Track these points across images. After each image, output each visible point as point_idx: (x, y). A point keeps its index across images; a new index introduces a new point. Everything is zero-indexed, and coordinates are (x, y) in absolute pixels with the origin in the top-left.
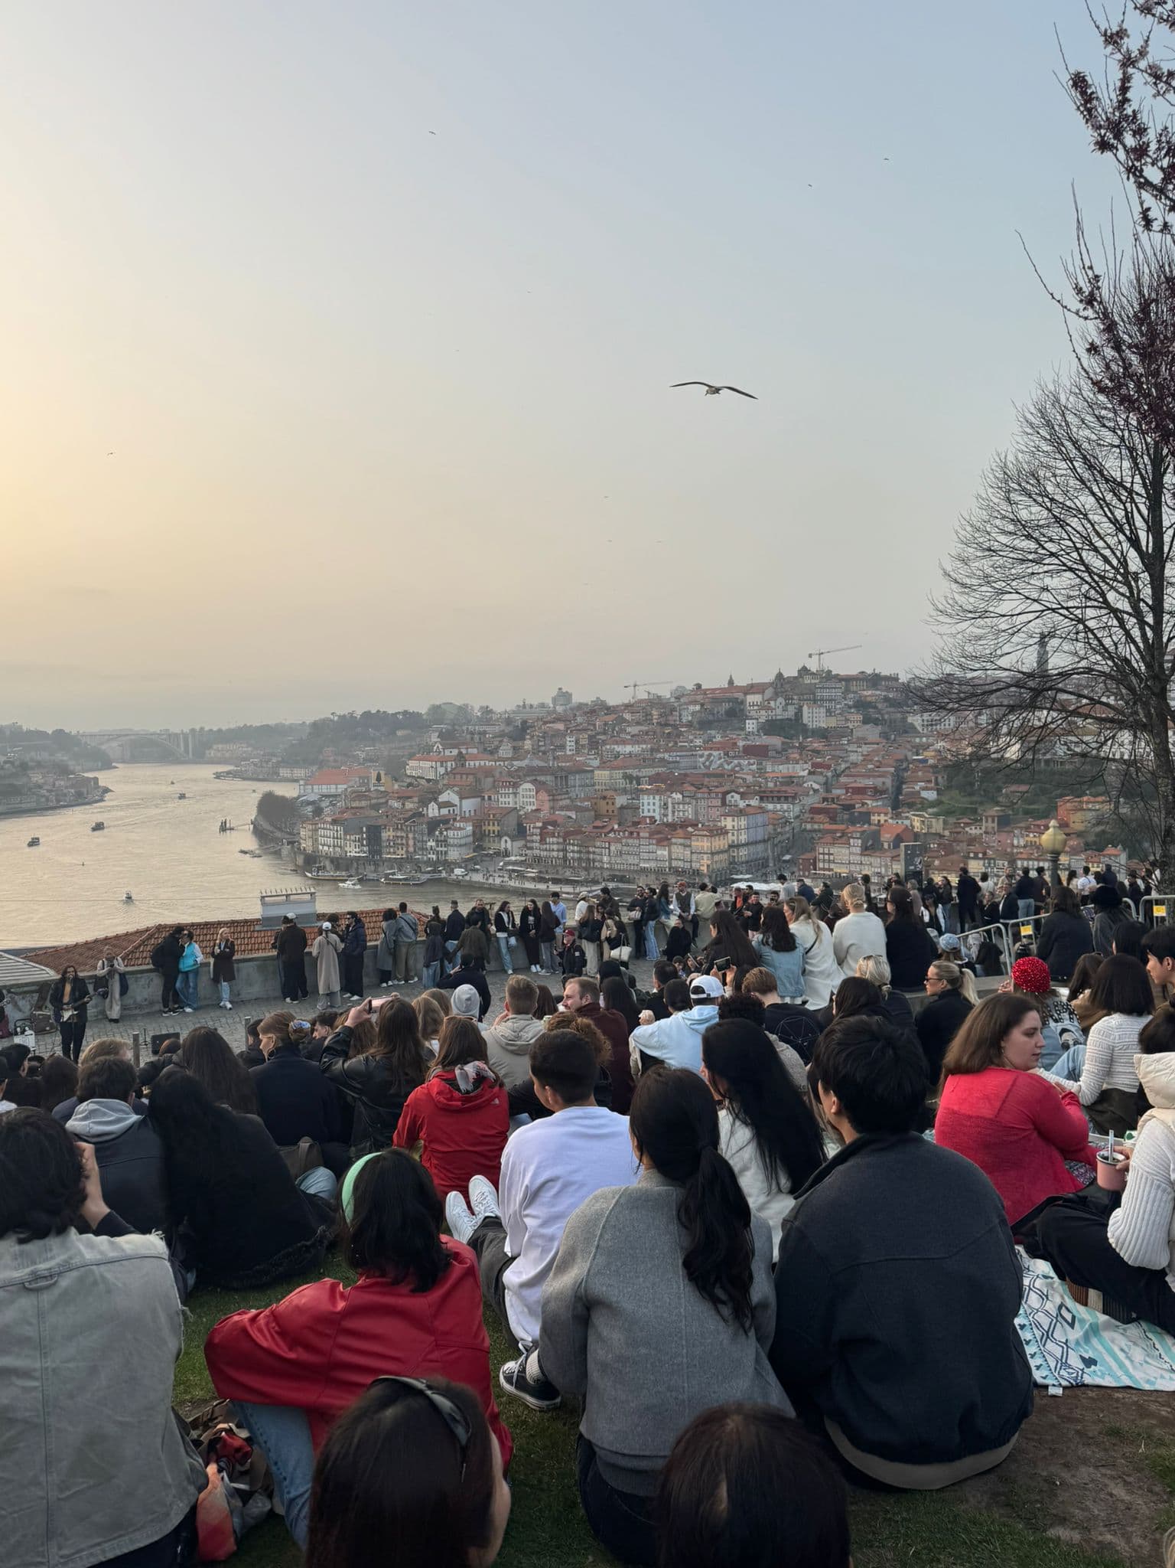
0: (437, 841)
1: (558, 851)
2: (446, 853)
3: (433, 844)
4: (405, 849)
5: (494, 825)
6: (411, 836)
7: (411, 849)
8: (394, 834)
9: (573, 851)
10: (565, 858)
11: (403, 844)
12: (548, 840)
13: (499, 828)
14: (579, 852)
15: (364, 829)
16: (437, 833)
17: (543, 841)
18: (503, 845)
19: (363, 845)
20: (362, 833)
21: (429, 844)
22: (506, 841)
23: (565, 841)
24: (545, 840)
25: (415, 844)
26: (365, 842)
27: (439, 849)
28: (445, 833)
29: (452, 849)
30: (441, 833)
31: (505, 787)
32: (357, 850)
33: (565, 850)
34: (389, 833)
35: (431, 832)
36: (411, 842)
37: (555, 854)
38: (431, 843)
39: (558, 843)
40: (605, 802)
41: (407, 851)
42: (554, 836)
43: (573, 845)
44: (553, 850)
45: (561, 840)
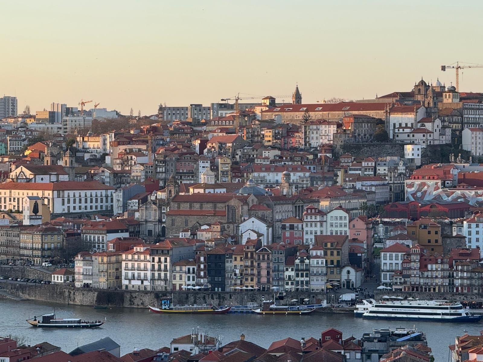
0: (297, 270)
1: (443, 277)
2: (308, 283)
3: (293, 274)
4: (255, 280)
5: (332, 254)
6: (264, 265)
7: (264, 280)
8: (242, 263)
9: (462, 278)
10: (451, 284)
11: (253, 275)
12: (429, 267)
13: (339, 258)
14: (470, 278)
15: (202, 259)
16: (297, 261)
17: (423, 267)
18: (344, 277)
19: (199, 277)
20: (200, 263)
21: (287, 274)
22: (349, 272)
23: (451, 266)
24: (426, 266)
25: (268, 273)
26: (202, 274)
27: (300, 279)
28: (307, 261)
29: (315, 278)
30: (302, 261)
31: (311, 214)
32: (191, 282)
33: (451, 277)
34: (234, 263)
35: (289, 262)
36: (264, 273)
37: (439, 281)
38: (290, 273)
39: (443, 270)
40: (426, 231)
41: (259, 282)
42: (437, 263)
43: (462, 271)
44: (436, 277)
45: (447, 266)
